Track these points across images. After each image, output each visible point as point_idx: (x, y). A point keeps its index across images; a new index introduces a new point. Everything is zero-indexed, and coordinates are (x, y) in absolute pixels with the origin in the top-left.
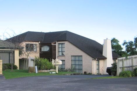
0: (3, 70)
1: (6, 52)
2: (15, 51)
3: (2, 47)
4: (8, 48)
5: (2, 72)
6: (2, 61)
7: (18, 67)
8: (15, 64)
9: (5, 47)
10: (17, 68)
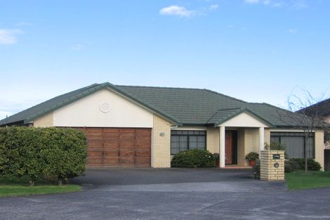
0: (285, 172)
1: (298, 135)
2: (316, 133)
3: (286, 125)
4: (298, 127)
5: (283, 175)
6: (283, 153)
7: (322, 165)
8: (317, 160)
9: (293, 124)
10: (320, 168)
